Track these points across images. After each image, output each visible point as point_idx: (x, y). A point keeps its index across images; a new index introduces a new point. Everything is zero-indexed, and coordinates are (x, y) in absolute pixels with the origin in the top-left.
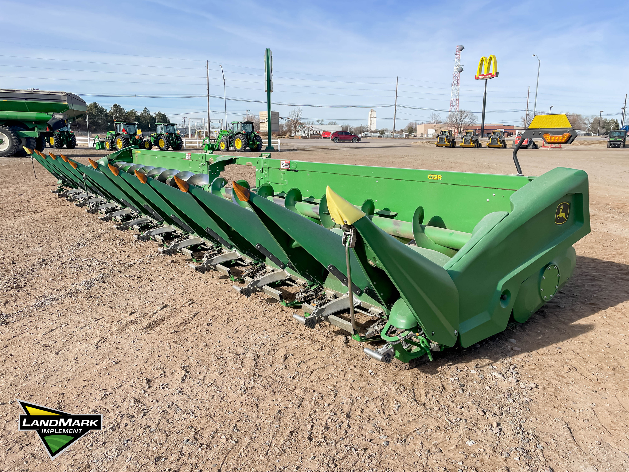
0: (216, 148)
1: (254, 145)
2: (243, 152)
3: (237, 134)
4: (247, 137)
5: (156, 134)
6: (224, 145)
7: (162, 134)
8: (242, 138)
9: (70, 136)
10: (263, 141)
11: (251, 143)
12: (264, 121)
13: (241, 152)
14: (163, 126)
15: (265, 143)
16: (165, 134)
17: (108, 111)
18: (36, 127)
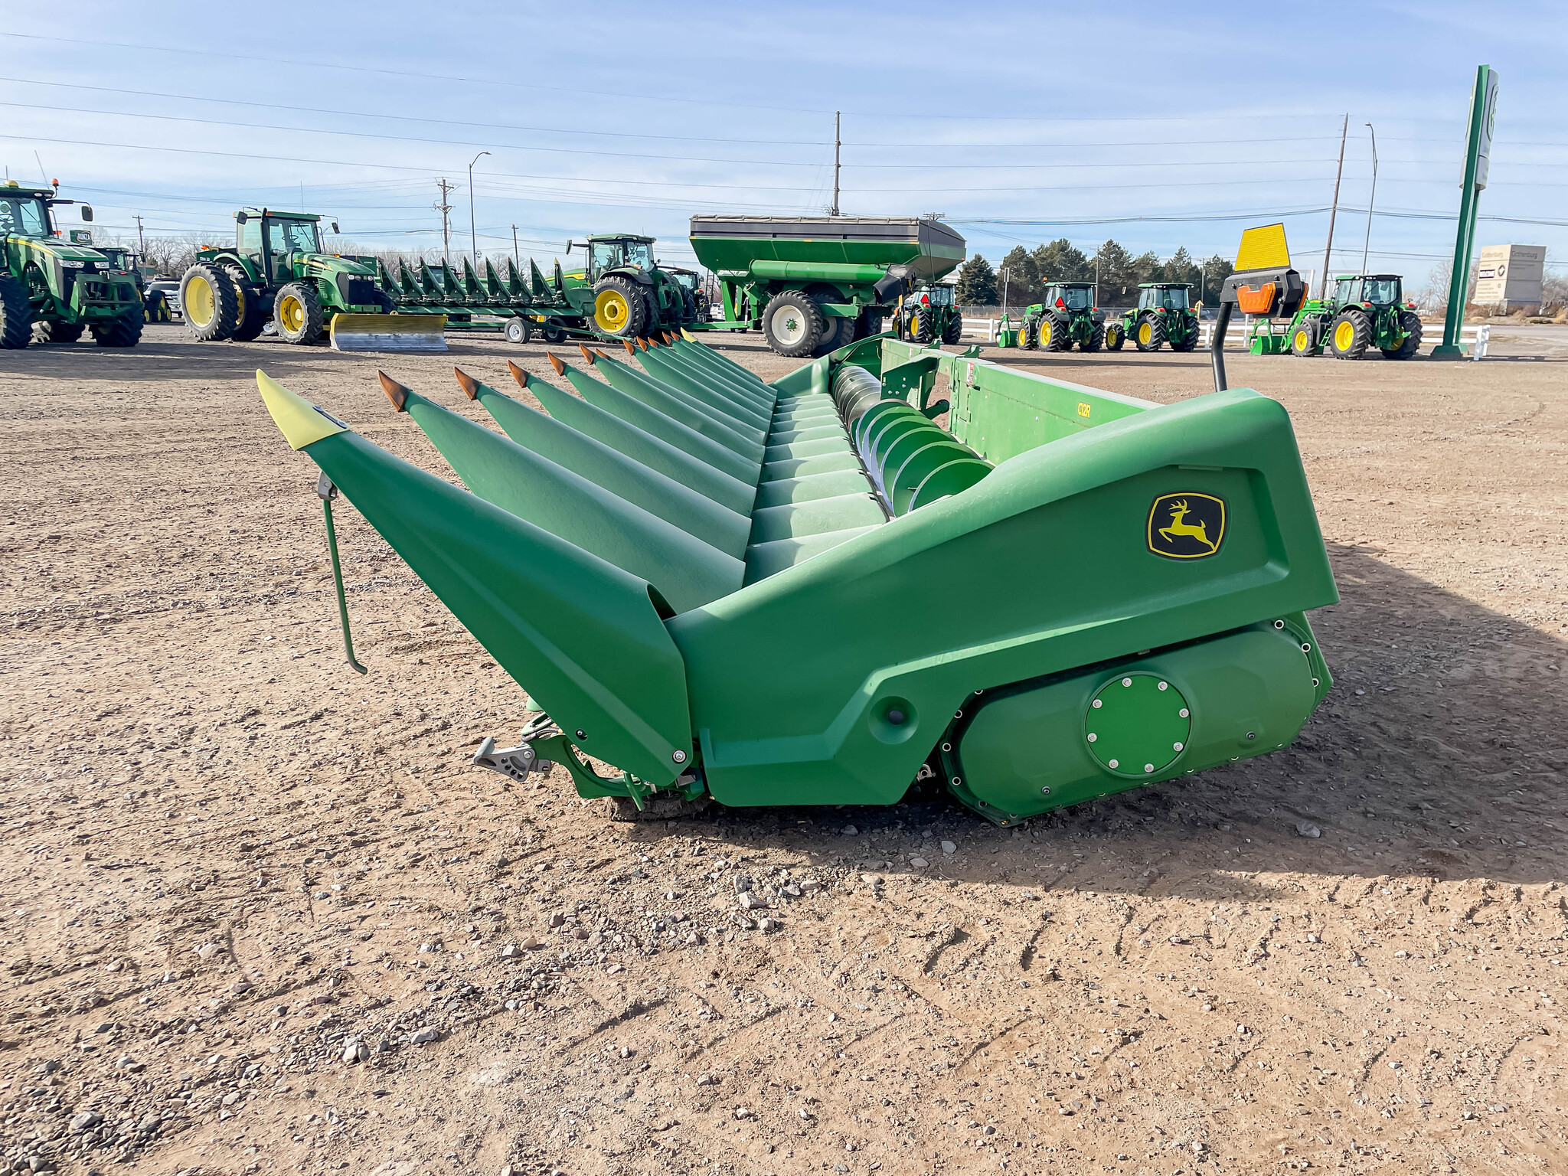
0: (1285, 348)
1: (1394, 340)
2: (1354, 358)
3: (1344, 310)
4: (1372, 320)
5: (1136, 310)
6: (1305, 341)
7: (1148, 312)
8: (1357, 321)
9: (950, 315)
10: (1424, 329)
11: (1383, 334)
12: (1491, 274)
13: (1348, 358)
14: (1154, 291)
15: (1434, 334)
16: (1157, 312)
17: (1088, 259)
18: (857, 295)
